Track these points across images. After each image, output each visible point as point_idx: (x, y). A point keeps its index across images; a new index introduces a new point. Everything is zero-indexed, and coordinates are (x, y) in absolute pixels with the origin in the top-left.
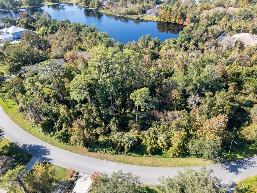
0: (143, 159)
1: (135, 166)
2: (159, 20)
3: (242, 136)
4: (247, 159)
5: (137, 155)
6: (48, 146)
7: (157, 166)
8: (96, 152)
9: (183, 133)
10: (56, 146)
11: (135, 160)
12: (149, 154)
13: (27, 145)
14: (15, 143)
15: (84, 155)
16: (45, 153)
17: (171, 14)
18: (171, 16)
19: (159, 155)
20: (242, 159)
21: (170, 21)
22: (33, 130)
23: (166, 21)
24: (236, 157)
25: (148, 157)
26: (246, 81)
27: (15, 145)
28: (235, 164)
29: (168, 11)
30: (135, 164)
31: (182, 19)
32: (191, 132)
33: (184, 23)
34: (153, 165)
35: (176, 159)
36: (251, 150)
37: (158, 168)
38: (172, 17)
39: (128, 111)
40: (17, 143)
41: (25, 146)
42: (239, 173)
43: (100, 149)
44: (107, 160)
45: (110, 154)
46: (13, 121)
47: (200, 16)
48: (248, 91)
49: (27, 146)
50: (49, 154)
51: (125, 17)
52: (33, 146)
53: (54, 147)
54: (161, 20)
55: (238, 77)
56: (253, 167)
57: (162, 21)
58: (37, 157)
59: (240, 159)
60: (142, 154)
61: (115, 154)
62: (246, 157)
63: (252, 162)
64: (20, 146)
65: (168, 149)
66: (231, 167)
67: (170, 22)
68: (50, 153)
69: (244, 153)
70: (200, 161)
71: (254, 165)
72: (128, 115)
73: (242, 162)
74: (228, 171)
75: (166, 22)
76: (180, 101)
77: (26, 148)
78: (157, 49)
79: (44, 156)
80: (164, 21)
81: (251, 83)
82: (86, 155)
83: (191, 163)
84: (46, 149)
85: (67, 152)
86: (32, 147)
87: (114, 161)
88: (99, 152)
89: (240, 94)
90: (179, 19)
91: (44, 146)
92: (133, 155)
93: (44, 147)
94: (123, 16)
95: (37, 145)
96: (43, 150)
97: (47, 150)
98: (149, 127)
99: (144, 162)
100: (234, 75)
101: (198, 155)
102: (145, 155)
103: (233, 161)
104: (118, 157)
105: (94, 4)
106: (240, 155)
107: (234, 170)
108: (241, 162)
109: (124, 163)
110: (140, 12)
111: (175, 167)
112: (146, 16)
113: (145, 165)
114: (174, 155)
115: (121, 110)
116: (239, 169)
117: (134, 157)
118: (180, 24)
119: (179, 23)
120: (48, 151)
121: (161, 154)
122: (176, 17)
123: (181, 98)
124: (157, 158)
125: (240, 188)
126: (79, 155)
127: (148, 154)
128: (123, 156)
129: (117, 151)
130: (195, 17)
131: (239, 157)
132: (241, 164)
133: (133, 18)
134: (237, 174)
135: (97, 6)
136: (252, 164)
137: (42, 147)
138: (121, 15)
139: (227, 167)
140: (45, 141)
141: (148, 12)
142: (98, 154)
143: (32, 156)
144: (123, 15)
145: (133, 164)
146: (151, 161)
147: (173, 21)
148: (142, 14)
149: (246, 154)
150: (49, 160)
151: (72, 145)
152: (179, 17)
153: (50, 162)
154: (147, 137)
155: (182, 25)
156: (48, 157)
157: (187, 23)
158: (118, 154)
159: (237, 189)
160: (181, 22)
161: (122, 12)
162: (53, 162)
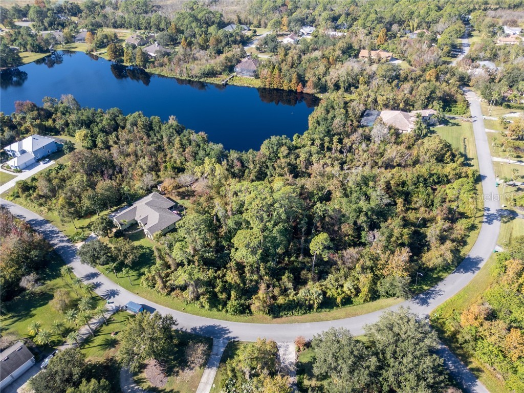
0: (335, 312)
1: (330, 322)
2: (262, 86)
3: (424, 264)
4: (433, 289)
5: (328, 310)
6: (223, 324)
7: (352, 317)
8: (282, 316)
9: (370, 275)
10: (231, 320)
11: (327, 315)
12: (340, 305)
13: (196, 328)
15: (270, 323)
16: (225, 332)
17: (282, 76)
18: (281, 79)
19: (349, 304)
20: (428, 290)
21: (281, 87)
22: (189, 308)
23: (275, 87)
25: (339, 309)
26: (414, 194)
27: (182, 332)
28: (424, 296)
29: (276, 71)
30: (329, 319)
31: (300, 84)
32: (377, 272)
33: (305, 89)
34: (347, 316)
35: (367, 304)
36: (435, 278)
37: (354, 318)
38: (283, 82)
39: (292, 259)
41: (194, 329)
42: (429, 304)
43: (286, 313)
44: (298, 323)
45: (298, 316)
47: (328, 78)
48: (417, 205)
49: (198, 330)
50: (230, 332)
54: (266, 85)
55: (403, 187)
56: (440, 295)
57: (267, 87)
58: (219, 338)
60: (332, 308)
61: (304, 314)
62: (432, 287)
63: (438, 290)
64: (189, 331)
65: (357, 295)
66: (420, 300)
68: (231, 330)
69: (429, 282)
70: (391, 300)
71: (440, 293)
72: (296, 264)
74: (419, 305)
75: (274, 89)
76: (352, 236)
77: (198, 332)
78: (292, 156)
79: (226, 336)
80: (272, 88)
81: (420, 196)
82: (273, 323)
83: (384, 305)
85: (250, 324)
87: (307, 322)
88: (285, 316)
89: (410, 211)
90: (295, 84)
92: (323, 310)
93: (219, 326)
94: (197, 79)
95: (208, 325)
96: (219, 329)
97: (224, 328)
98: (327, 275)
99: (337, 316)
100: (398, 185)
101: (388, 295)
102: (335, 308)
103: (421, 293)
104: (308, 316)
105: (135, 58)
106: (426, 285)
107: (424, 302)
108: (428, 293)
109: (317, 322)
110: (224, 70)
111: (369, 312)
112: (237, 78)
113: (340, 319)
114: (366, 301)
115: (284, 260)
116: (428, 300)
117: (325, 313)
118: (298, 91)
119: (296, 90)
120: (226, 329)
121: (351, 303)
122: (290, 81)
123: (354, 233)
124: (349, 308)
125: (433, 318)
127: (338, 306)
128: (313, 314)
129: (305, 309)
130: (319, 79)
131: (426, 288)
132: (429, 294)
133: (217, 83)
134: (428, 306)
135: (142, 62)
137: (215, 326)
138: (193, 78)
139: (417, 301)
140: (215, 318)
141: (238, 68)
142: (284, 318)
143: (212, 339)
144: (196, 77)
145: (327, 320)
146: (344, 313)
147: (285, 88)
148: (229, 75)
149: (431, 283)
150: (234, 338)
151: (251, 315)
152: (294, 80)
153: (236, 340)
154: (330, 286)
155: (302, 92)
156: (231, 335)
157: (309, 90)
158: (306, 313)
159: (430, 320)
160: (299, 89)
161: (194, 73)
162: (241, 339)
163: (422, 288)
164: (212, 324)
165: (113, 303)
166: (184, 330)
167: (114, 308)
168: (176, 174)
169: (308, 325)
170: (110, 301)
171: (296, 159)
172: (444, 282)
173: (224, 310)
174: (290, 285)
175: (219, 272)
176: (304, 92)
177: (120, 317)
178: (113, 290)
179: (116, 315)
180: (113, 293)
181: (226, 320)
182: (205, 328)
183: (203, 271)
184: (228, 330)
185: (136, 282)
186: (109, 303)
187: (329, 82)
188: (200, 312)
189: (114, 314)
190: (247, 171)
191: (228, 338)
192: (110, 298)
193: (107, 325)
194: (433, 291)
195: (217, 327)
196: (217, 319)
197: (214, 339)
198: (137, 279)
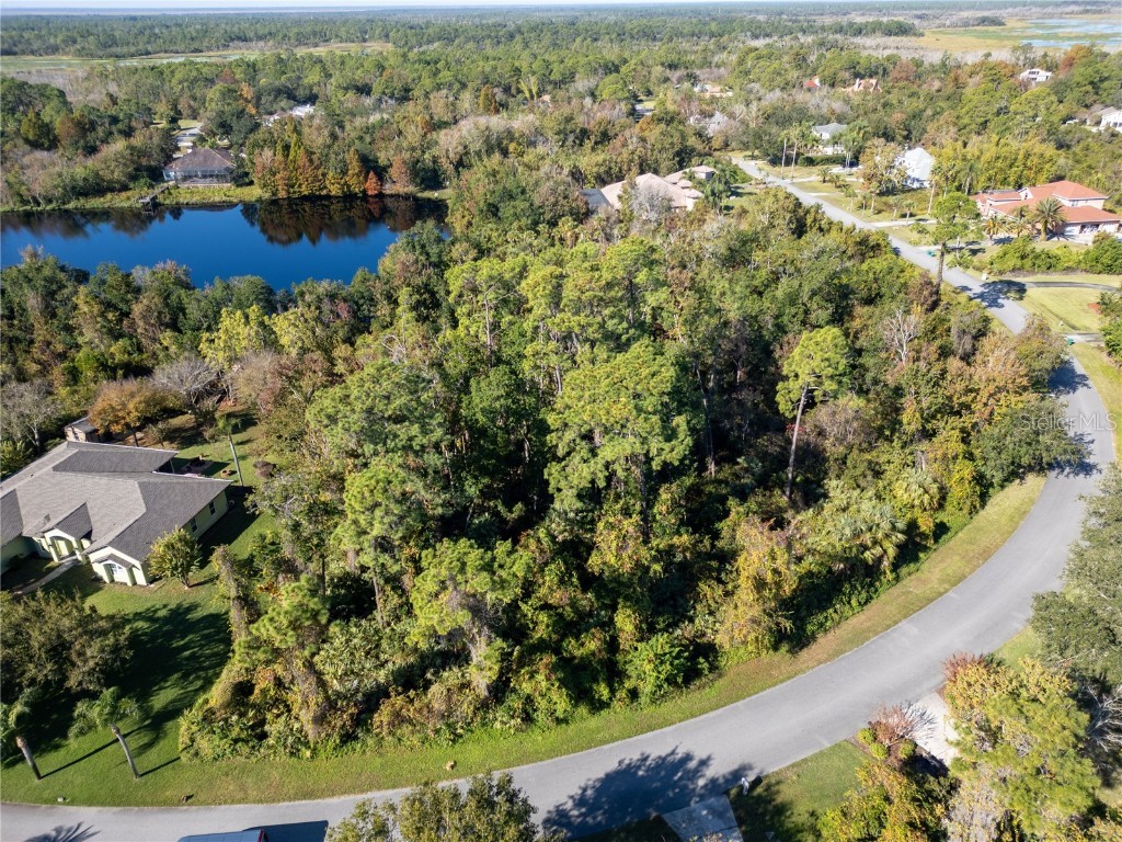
2: (267, 196)
6: (656, 745)
7: (985, 560)
8: (814, 636)
11: (923, 581)
13: (562, 812)
15: (802, 672)
16: (687, 772)
17: (317, 162)
18: (317, 168)
21: (321, 189)
22: (475, 750)
23: (306, 193)
25: (934, 555)
30: (942, 590)
31: (371, 174)
33: (387, 186)
34: (973, 564)
35: (978, 518)
38: (324, 175)
41: (558, 821)
42: (1099, 467)
44: (877, 633)
45: (853, 616)
46: (290, 799)
47: (437, 151)
49: (575, 813)
50: (704, 763)
51: (66, 211)
52: (589, 792)
53: (667, 729)
54: (276, 192)
56: (1091, 442)
57: (282, 194)
58: (682, 801)
61: (865, 603)
63: (1077, 436)
66: (1071, 466)
67: (324, 192)
68: (699, 754)
70: (1017, 491)
71: (1087, 439)
74: (1082, 475)
75: (305, 198)
77: (584, 823)
79: (701, 782)
80: (296, 196)
82: (807, 669)
83: (1016, 504)
84: (663, 759)
86: (596, 799)
87: (897, 622)
88: (822, 633)
90: (358, 175)
91: (636, 756)
93: (645, 759)
94: (54, 205)
95: (602, 775)
96: (653, 770)
97: (670, 759)
99: (950, 572)
102: (921, 555)
107: (1083, 467)
109: (921, 608)
110: (134, 178)
112: (181, 191)
113: (964, 577)
114: (974, 508)
116: (1087, 461)
118: (370, 193)
119: (364, 191)
120: (679, 756)
122: (344, 172)
124: (952, 545)
128: (888, 598)
129: (863, 587)
133: (126, 204)
134: (1099, 471)
136: (1082, 439)
138: (39, 204)
140: (604, 742)
141: (173, 172)
143: (659, 820)
144: (50, 201)
145: (940, 595)
146: (956, 559)
147: (335, 190)
151: (720, 676)
152: (354, 167)
155: (381, 196)
156: (717, 770)
157: (400, 185)
158: (871, 598)
160: (371, 186)
161: (38, 190)
162: (769, 766)
164: (612, 765)
173: (621, 694)
176: (388, 192)
181: (651, 728)
182: (599, 791)
184: (688, 757)
185: (153, 757)
187: (443, 160)
188: (528, 746)
191: (714, 787)
195: (639, 767)
196: (614, 740)
197: (666, 817)
198: (149, 745)
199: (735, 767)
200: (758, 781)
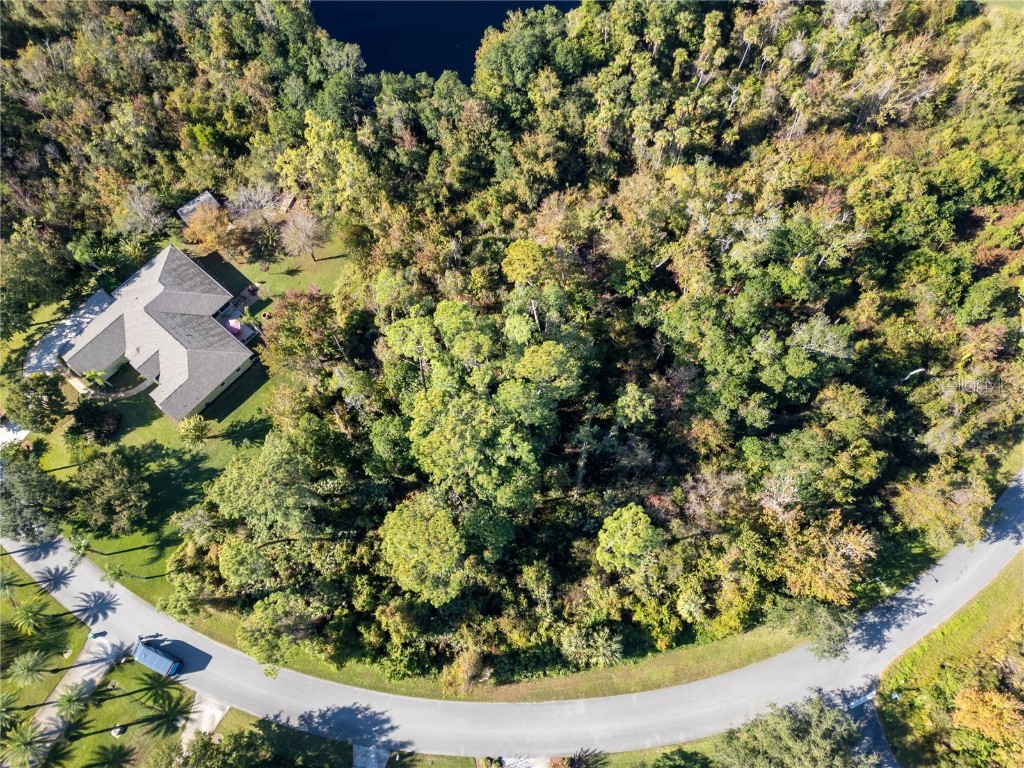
0: (649, 666)
1: (634, 696)
3: (896, 522)
4: (902, 594)
5: (631, 661)
7: (690, 681)
8: (519, 681)
11: (628, 674)
13: (310, 716)
14: (272, 717)
15: (491, 700)
16: (381, 728)
19: (687, 643)
20: (892, 597)
24: (878, 592)
25: (659, 660)
27: (278, 725)
28: (877, 620)
30: (633, 689)
34: (677, 680)
36: (915, 558)
37: (694, 685)
40: (276, 717)
41: (306, 718)
42: (886, 645)
43: (529, 673)
44: (557, 699)
45: (557, 678)
49: (316, 720)
50: (392, 728)
52: (329, 712)
53: (391, 696)
56: (918, 615)
58: (367, 743)
59: (888, 597)
60: (643, 654)
62: (903, 587)
63: (917, 600)
64: (295, 723)
66: (866, 630)
68: (394, 723)
69: (898, 572)
71: (921, 609)
72: (560, 514)
73: (892, 606)
74: (860, 646)
77: (317, 727)
79: (384, 739)
82: (497, 700)
84: (375, 714)
86: (330, 718)
87: (578, 697)
88: (525, 681)
91: (364, 705)
93: (367, 709)
95: (341, 706)
96: (366, 718)
97: (379, 716)
99: (654, 678)
103: (871, 609)
106: (889, 583)
107: (874, 637)
108: (889, 609)
109: (604, 695)
113: (659, 687)
116: (886, 633)
120: (383, 717)
121: (692, 640)
124: (685, 652)
126: (477, 703)
127: (657, 652)
131: (887, 591)
132: (890, 613)
134: (882, 649)
136: (916, 606)
137: (358, 710)
139: (858, 633)
140: (356, 685)
142: (524, 685)
143: (351, 748)
145: (627, 691)
146: (671, 668)
149: (903, 575)
150: (403, 745)
153: (408, 750)
154: (644, 597)
156: (395, 737)
159: (880, 694)
162: (419, 748)
163: (876, 590)
164: (348, 704)
165: (103, 634)
166: (283, 720)
167: (110, 650)
168: (225, 166)
169: (581, 705)
170: (96, 628)
171: (582, 115)
172: (936, 571)
173: (377, 665)
174: (542, 592)
175: (362, 550)
177: (126, 681)
178: (101, 595)
179: (116, 673)
180: (100, 606)
182: (335, 715)
183: (321, 547)
184: (387, 721)
185: (155, 569)
186: (96, 636)
189: (111, 670)
190: (435, 157)
191: (389, 746)
192: (95, 620)
193: (99, 704)
194: (903, 601)
195: (361, 712)
196: (362, 686)
197: (355, 747)
198: (155, 560)
199: (405, 740)
200: (411, 754)
